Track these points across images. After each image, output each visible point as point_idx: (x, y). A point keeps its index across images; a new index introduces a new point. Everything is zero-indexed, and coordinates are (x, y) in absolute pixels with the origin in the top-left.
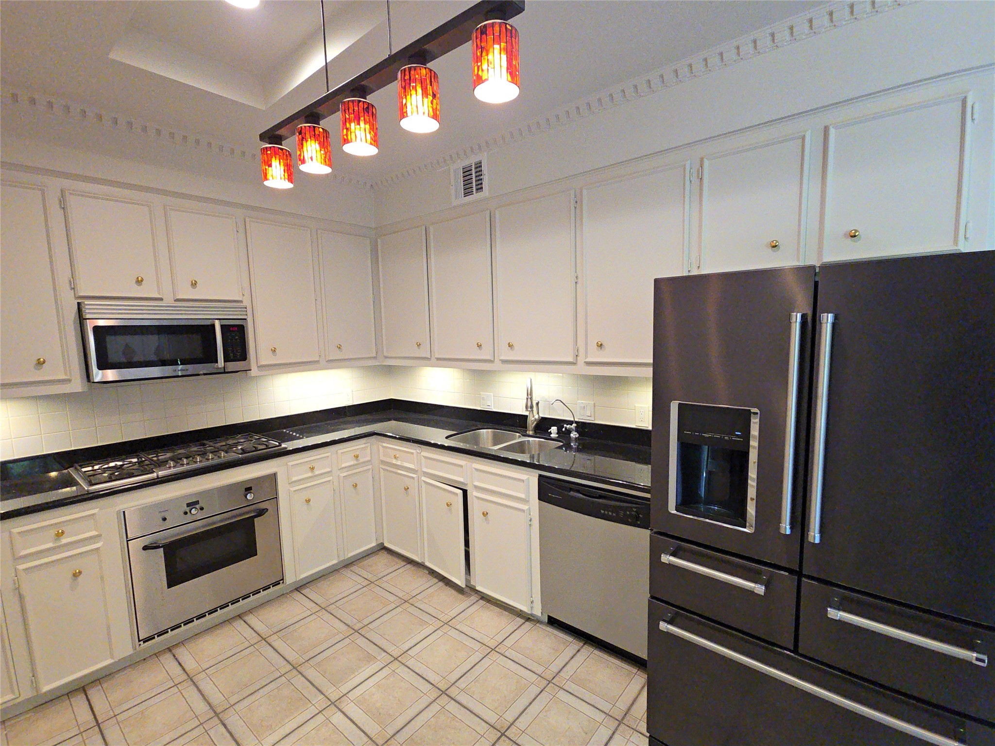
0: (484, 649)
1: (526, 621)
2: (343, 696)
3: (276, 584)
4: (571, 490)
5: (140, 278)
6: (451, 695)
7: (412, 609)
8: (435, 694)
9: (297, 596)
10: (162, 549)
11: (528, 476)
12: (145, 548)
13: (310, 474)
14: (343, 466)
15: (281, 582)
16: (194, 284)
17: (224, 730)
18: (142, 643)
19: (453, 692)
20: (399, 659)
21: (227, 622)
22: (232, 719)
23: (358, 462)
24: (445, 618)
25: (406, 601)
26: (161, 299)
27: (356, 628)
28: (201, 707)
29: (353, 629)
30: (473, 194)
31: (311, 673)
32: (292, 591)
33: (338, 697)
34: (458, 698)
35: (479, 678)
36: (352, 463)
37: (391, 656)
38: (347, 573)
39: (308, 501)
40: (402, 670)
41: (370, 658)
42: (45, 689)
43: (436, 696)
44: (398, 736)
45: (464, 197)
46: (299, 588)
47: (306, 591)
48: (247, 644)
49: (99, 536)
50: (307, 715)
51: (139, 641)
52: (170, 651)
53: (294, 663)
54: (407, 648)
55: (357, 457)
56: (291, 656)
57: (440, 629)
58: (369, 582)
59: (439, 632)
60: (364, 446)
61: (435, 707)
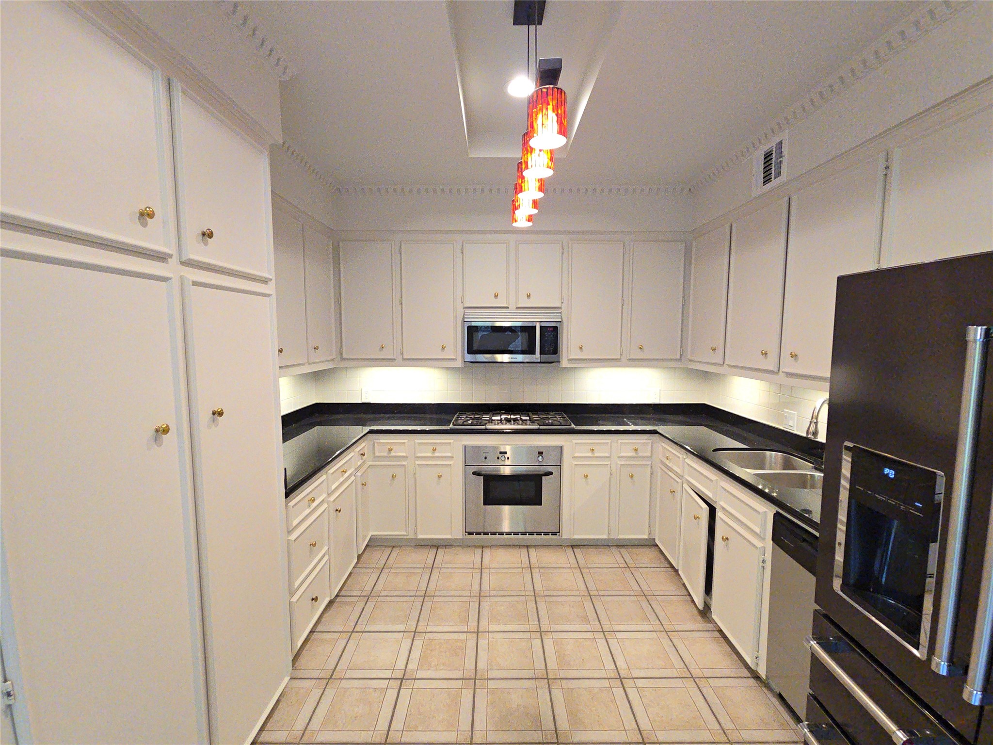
0: (684, 672)
1: (752, 677)
2: (550, 632)
3: (554, 534)
4: (804, 540)
5: (496, 294)
6: (625, 685)
7: (645, 604)
8: (614, 674)
9: (569, 551)
10: (482, 477)
11: (767, 510)
12: (474, 473)
13: (590, 454)
14: (622, 454)
15: (558, 534)
16: (529, 296)
17: (478, 606)
18: (467, 533)
19: (628, 683)
20: (606, 633)
21: (518, 547)
22: (485, 604)
23: (637, 455)
24: (668, 627)
25: (645, 595)
26: (507, 308)
27: (592, 593)
28: (476, 587)
29: (589, 593)
30: (771, 181)
31: (542, 605)
32: (567, 546)
33: (546, 630)
34: (628, 690)
35: (659, 690)
36: (630, 454)
37: (602, 627)
38: (615, 551)
39: (586, 476)
40: (602, 643)
41: (586, 619)
42: (420, 537)
43: (613, 676)
44: (565, 681)
45: (764, 185)
46: (575, 545)
47: (577, 551)
48: (520, 566)
49: (452, 457)
50: (522, 628)
51: (466, 532)
52: (483, 548)
53: (537, 592)
54: (617, 630)
55: (636, 450)
56: (538, 587)
57: (657, 632)
58: (626, 566)
59: (654, 635)
60: (644, 441)
61: (606, 684)
